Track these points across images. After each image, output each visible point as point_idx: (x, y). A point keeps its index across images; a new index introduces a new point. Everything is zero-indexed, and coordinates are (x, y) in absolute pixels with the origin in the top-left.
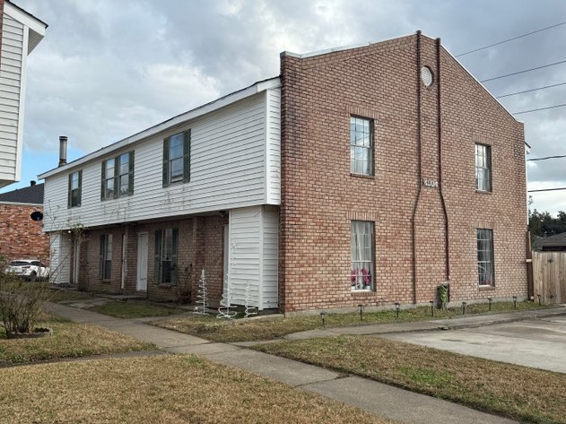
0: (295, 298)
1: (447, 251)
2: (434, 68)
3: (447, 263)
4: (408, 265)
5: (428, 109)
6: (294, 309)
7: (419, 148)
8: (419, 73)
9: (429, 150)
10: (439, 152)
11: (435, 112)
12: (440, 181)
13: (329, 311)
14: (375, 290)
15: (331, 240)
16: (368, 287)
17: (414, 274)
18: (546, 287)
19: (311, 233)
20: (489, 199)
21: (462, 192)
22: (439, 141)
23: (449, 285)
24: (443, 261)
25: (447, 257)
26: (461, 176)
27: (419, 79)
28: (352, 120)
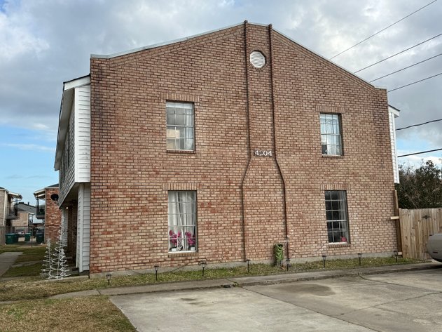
0: (101, 261)
1: (285, 213)
2: (266, 51)
3: (286, 223)
4: (237, 227)
6: (100, 271)
7: (248, 123)
8: (246, 57)
9: (261, 122)
10: (273, 124)
11: (268, 90)
12: (274, 150)
13: (141, 271)
14: (198, 251)
15: (144, 209)
16: (193, 249)
17: (243, 235)
18: (421, 242)
19: (121, 202)
20: (341, 162)
21: (305, 159)
22: (273, 115)
23: (288, 245)
24: (281, 222)
25: (285, 218)
26: (303, 143)
27: (246, 63)
28: (170, 105)
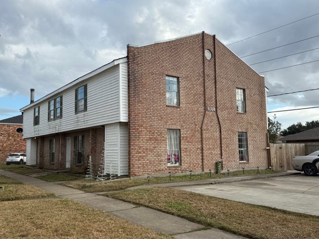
0: (136, 169)
1: (221, 144)
2: (212, 50)
3: (221, 150)
4: (199, 151)
5: (209, 71)
6: (136, 175)
7: (204, 91)
8: (203, 53)
9: (210, 92)
10: (216, 93)
11: (213, 73)
12: (216, 108)
13: (155, 176)
14: (181, 165)
15: (156, 139)
16: (178, 163)
17: (202, 156)
18: (278, 161)
19: (145, 135)
20: (245, 116)
21: (229, 113)
22: (216, 88)
23: (222, 162)
24: (219, 149)
25: (221, 147)
26: (228, 105)
27: (204, 56)
28: (167, 78)
